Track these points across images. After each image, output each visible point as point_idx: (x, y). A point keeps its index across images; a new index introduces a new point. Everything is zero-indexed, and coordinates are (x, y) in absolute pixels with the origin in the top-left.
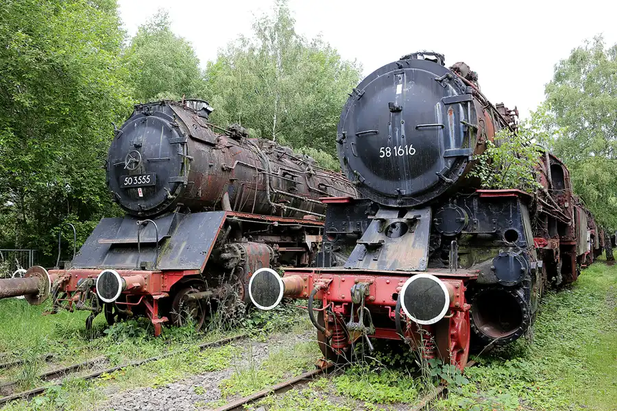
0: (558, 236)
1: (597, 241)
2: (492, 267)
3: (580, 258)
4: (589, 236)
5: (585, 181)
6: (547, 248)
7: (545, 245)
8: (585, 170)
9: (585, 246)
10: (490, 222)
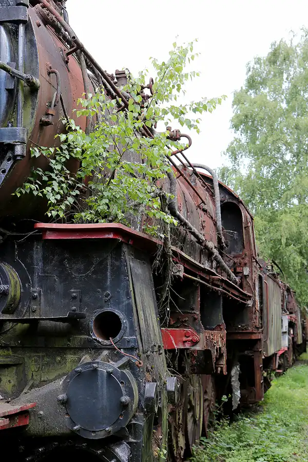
0: (224, 326)
1: (300, 331)
2: (61, 397)
3: (268, 361)
4: (286, 324)
5: (284, 241)
6: (198, 348)
7: (195, 343)
8: (284, 224)
9: (278, 340)
10: (66, 294)
